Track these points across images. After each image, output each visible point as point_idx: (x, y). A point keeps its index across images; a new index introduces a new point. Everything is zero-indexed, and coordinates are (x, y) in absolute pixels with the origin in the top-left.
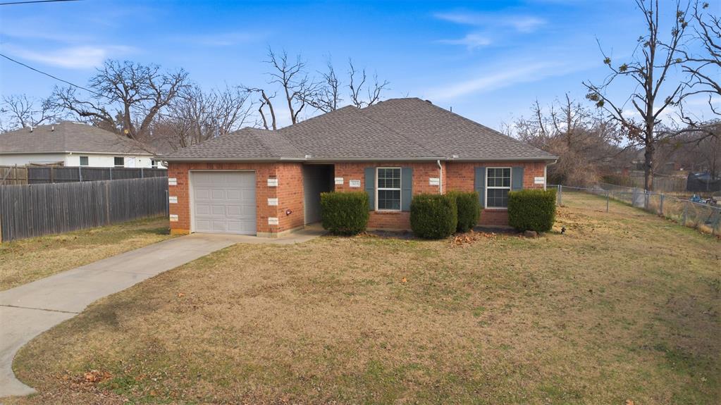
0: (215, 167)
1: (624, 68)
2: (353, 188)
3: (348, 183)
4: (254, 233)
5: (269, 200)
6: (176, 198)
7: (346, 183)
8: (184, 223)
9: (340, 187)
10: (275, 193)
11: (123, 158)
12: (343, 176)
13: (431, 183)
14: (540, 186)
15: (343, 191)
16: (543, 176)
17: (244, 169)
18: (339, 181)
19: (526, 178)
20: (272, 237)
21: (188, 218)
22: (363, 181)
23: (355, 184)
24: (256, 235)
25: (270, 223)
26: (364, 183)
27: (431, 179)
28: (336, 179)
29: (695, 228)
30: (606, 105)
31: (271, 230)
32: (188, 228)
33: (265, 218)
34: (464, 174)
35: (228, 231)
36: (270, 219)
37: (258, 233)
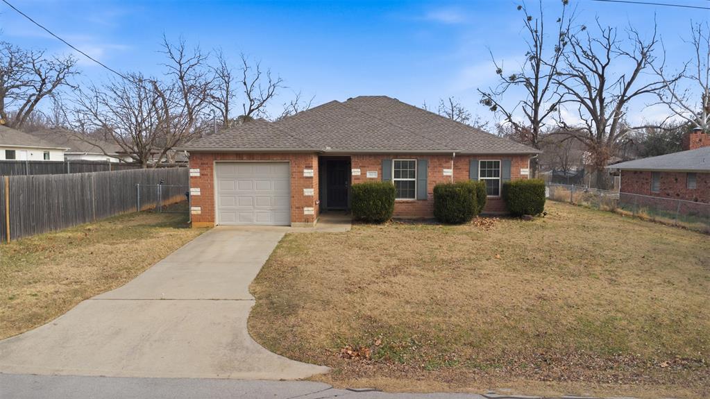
0: (245, 158)
1: (513, 78)
2: (371, 179)
3: (366, 174)
4: (287, 223)
5: (305, 190)
6: (199, 190)
7: (364, 174)
8: (208, 216)
9: (357, 178)
10: (312, 183)
11: (14, 151)
12: (360, 167)
13: (445, 174)
14: (525, 177)
15: (361, 182)
16: (527, 168)
17: (278, 159)
18: (356, 172)
19: (513, 169)
20: (308, 226)
21: (212, 210)
22: (380, 172)
23: (372, 175)
24: (290, 226)
25: (306, 213)
26: (381, 174)
27: (445, 170)
28: (353, 170)
29: (613, 211)
30: (498, 108)
31: (307, 220)
32: (213, 220)
33: (301, 208)
34: (461, 167)
35: (255, 222)
36: (305, 209)
37: (292, 223)
